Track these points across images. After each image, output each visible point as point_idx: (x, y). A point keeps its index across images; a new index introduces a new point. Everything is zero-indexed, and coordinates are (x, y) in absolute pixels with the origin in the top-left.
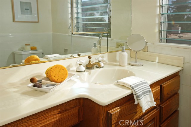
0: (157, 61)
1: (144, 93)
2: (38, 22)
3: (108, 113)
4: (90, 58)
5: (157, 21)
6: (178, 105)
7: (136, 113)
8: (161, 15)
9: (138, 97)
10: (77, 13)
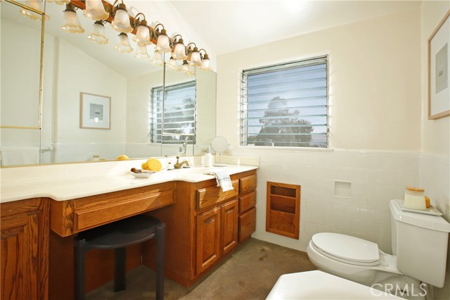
0: (239, 163)
1: (224, 179)
2: (110, 129)
3: (197, 191)
4: (178, 158)
5: (239, 126)
6: (255, 201)
7: (218, 197)
8: (242, 120)
9: (219, 180)
10: (152, 119)
